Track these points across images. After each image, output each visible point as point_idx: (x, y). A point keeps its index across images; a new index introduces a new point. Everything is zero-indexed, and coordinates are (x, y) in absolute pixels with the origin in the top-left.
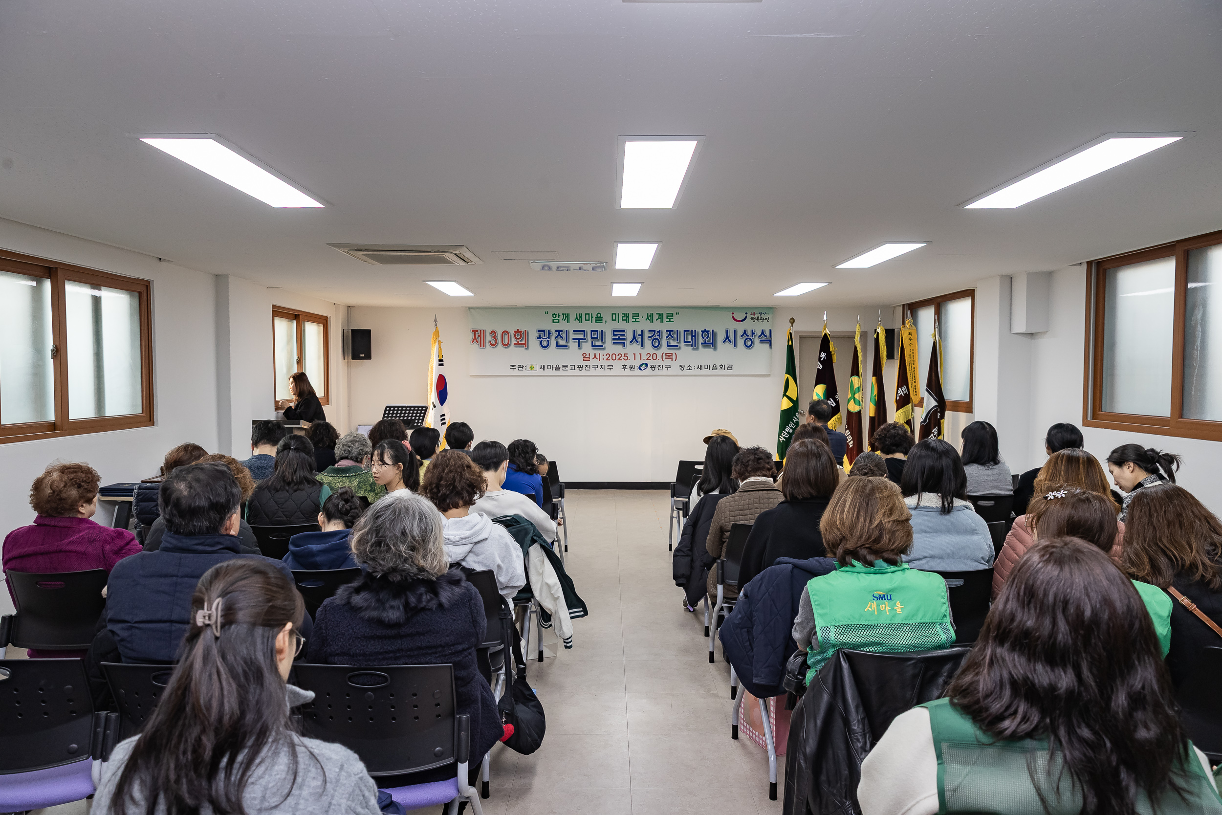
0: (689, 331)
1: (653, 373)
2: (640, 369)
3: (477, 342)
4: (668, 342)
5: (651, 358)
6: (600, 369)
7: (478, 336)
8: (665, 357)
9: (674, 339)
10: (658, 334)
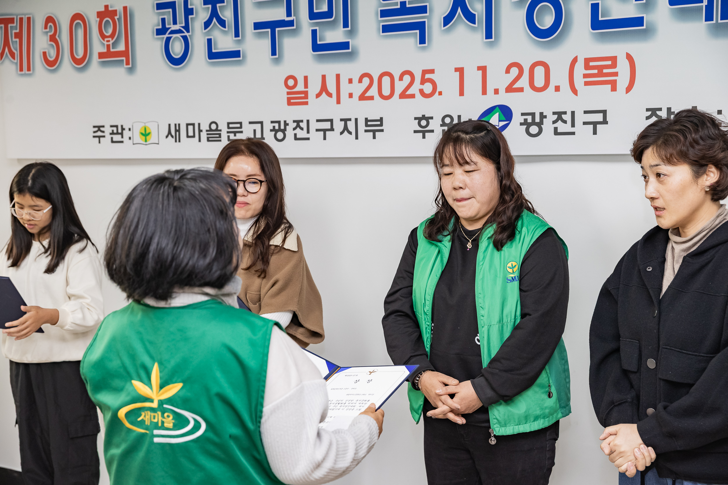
1: (534, 146)
4: (595, 8)
5: (524, 83)
6: (342, 133)
7: (15, 38)
8: (585, 76)
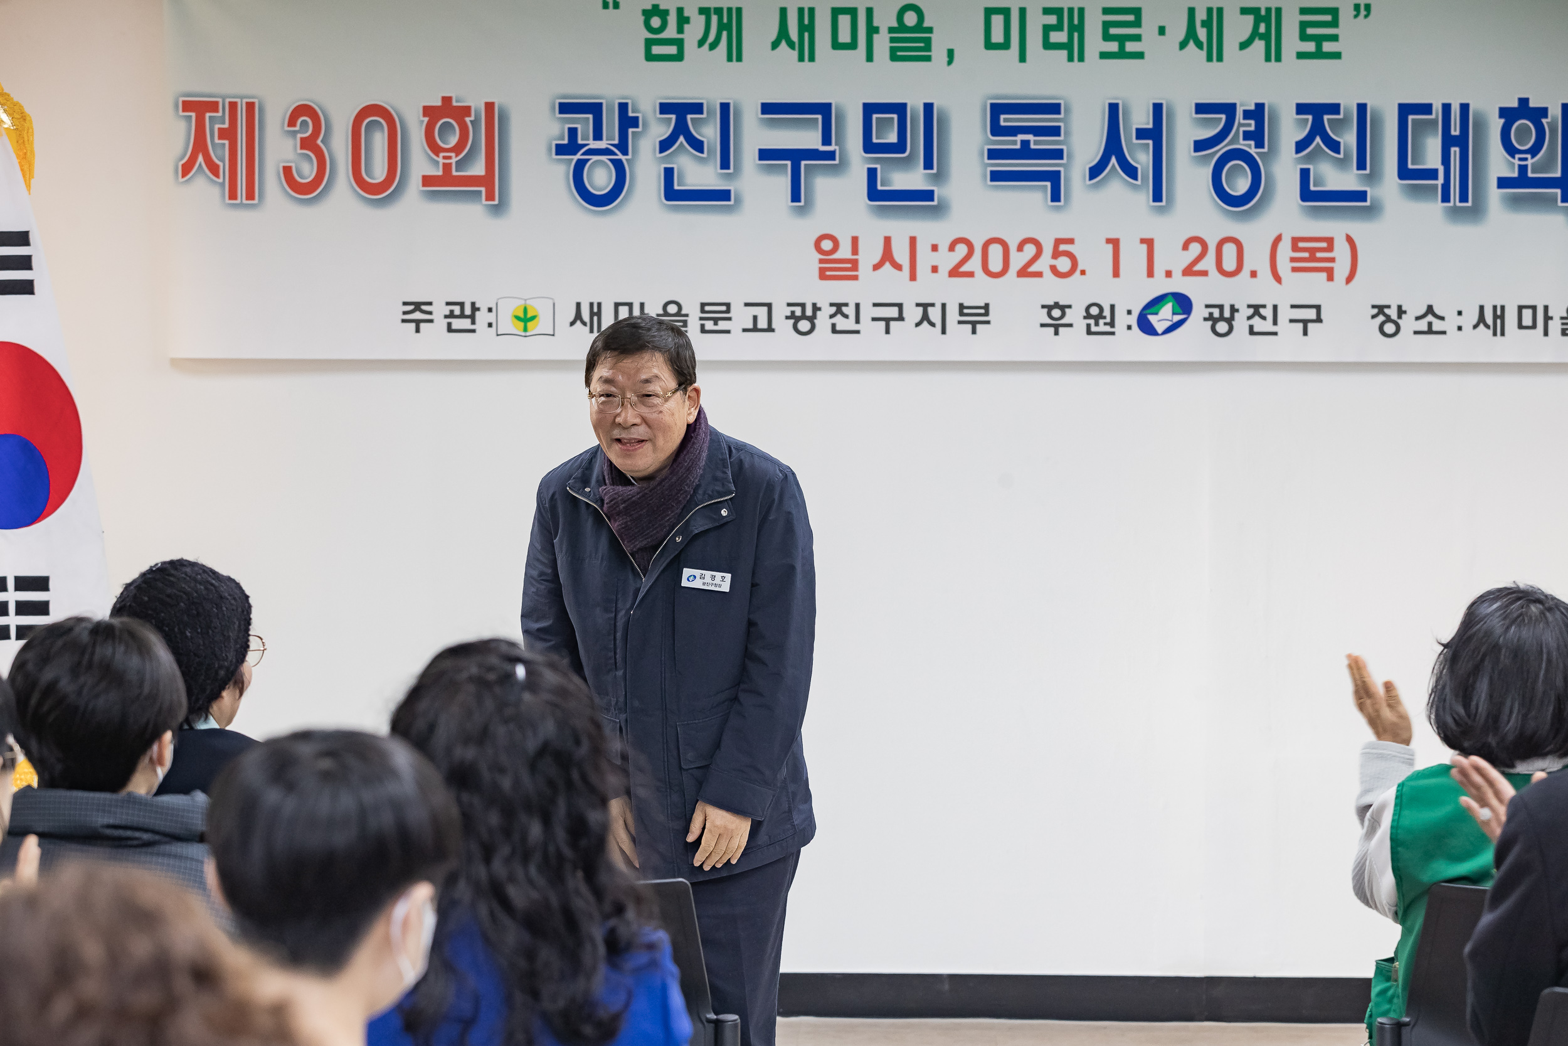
0: (1426, 108)
1: (1222, 349)
2: (1147, 328)
3: (214, 169)
4: (1305, 174)
5: (1208, 263)
6: (918, 325)
7: (220, 138)
8: (1293, 260)
9: (1341, 156)
10: (1252, 125)
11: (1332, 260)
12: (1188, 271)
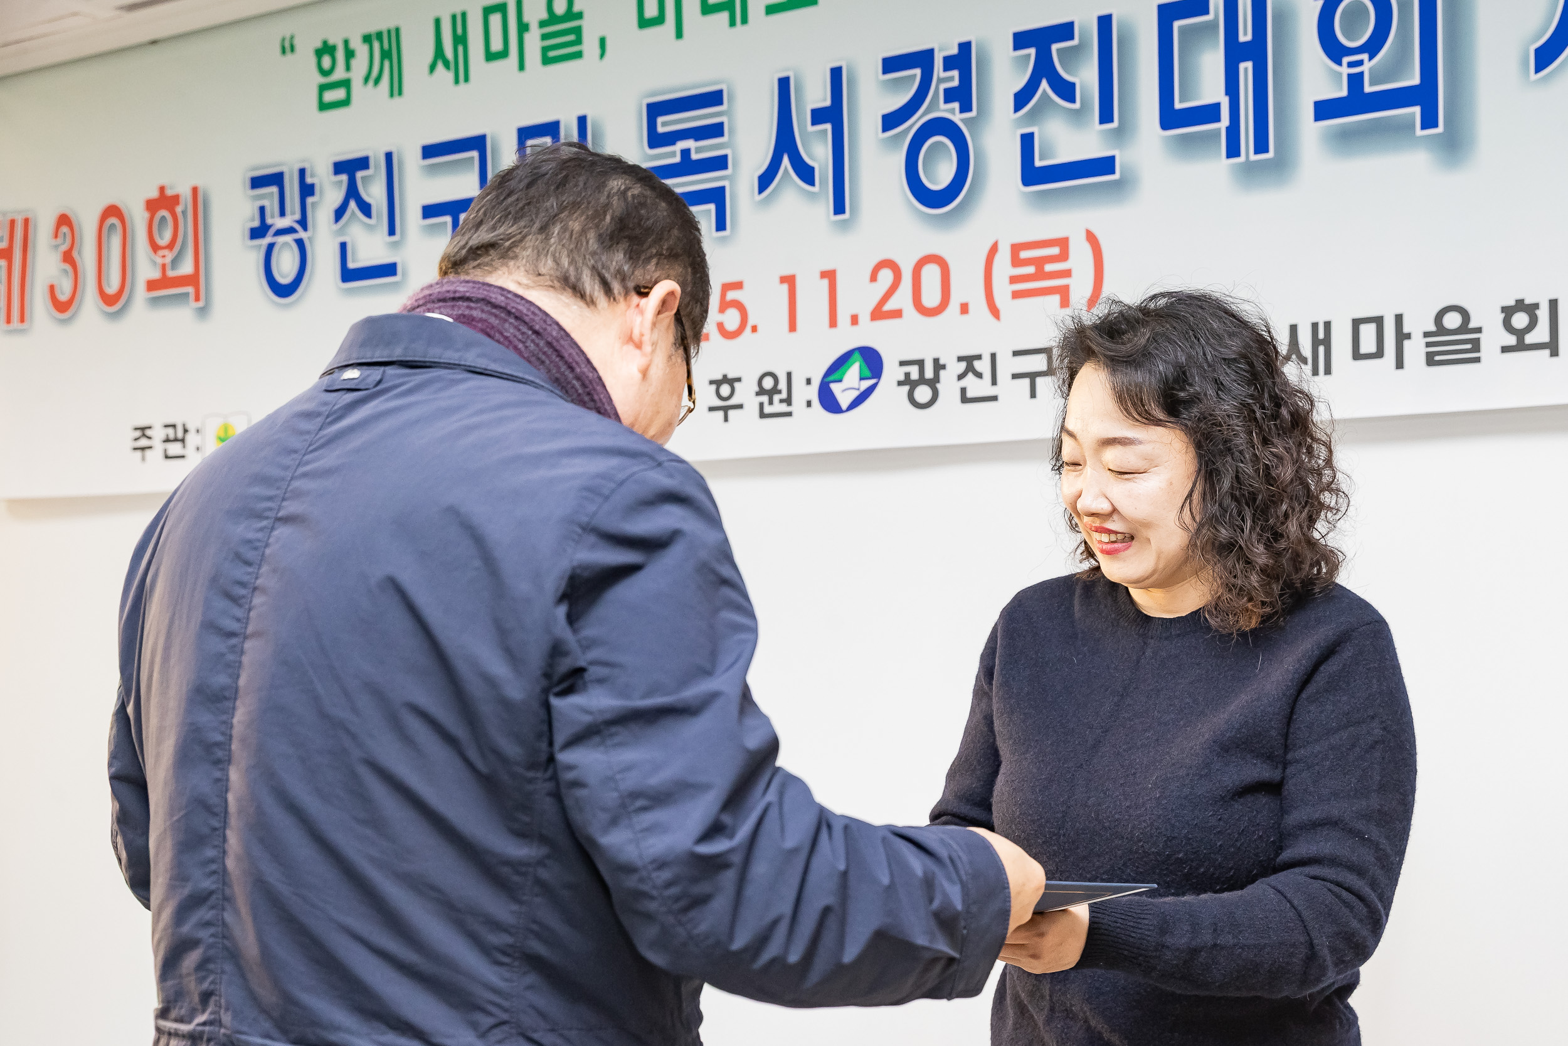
1: (924, 428)
2: (829, 402)
4: (1027, 141)
5: (902, 299)
7: (2, 259)
8: (1013, 280)
9: (1077, 105)
10: (954, 78)
11: (1067, 273)
12: (878, 314)
